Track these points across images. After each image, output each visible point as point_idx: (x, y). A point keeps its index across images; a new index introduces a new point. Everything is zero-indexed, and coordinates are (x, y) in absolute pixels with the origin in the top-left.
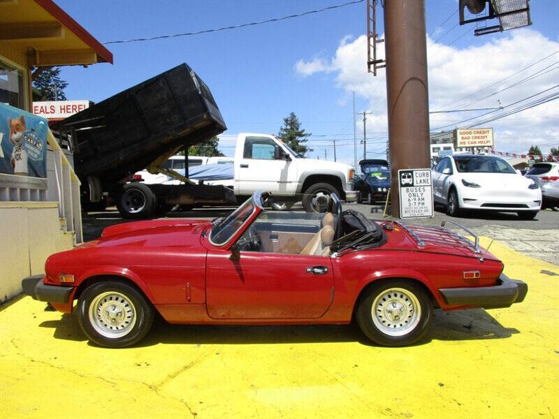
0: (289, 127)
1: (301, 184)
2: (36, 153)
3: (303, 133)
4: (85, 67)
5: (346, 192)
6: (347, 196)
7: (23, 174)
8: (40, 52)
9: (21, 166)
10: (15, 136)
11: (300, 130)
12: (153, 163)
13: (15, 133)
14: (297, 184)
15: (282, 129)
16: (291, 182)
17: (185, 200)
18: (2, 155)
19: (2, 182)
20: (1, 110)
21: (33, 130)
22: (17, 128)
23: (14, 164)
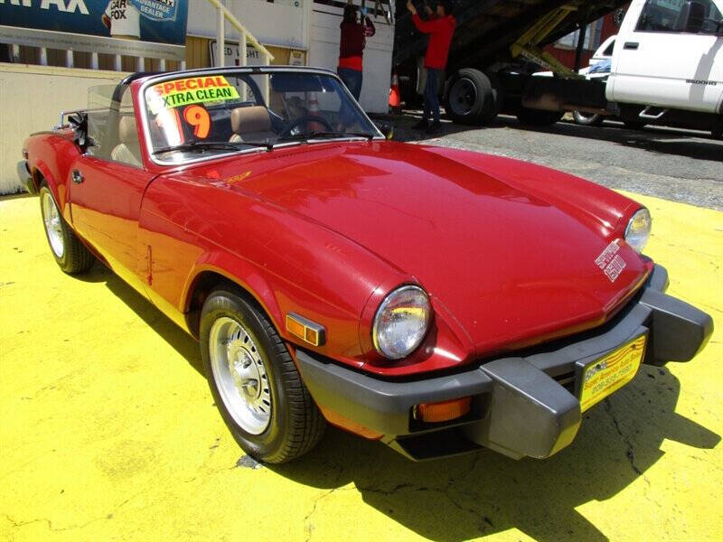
2: (159, 11)
7: (130, 37)
9: (125, 26)
16: (715, 83)
17: (547, 103)
18: (84, 10)
19: (84, 44)
23: (109, 23)
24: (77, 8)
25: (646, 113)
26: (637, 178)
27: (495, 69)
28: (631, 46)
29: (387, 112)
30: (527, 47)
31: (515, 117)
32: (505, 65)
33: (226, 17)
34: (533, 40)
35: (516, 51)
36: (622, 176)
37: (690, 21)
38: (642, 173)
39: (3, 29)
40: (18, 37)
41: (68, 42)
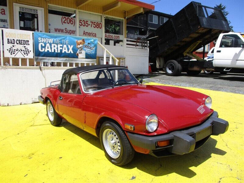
2: (89, 51)
9: (82, 55)
17: (196, 68)
18: (72, 52)
19: (72, 61)
20: (72, 39)
21: (89, 43)
22: (81, 43)
23: (78, 55)
24: (71, 52)
25: (226, 70)
26: (225, 88)
27: (179, 60)
28: (219, 51)
29: (148, 74)
30: (188, 53)
31: (186, 73)
32: (182, 58)
33: (106, 51)
34: (190, 51)
35: (185, 54)
36: (220, 88)
37: (235, 44)
38: (226, 87)
39: (53, 58)
40: (57, 60)
41: (68, 61)
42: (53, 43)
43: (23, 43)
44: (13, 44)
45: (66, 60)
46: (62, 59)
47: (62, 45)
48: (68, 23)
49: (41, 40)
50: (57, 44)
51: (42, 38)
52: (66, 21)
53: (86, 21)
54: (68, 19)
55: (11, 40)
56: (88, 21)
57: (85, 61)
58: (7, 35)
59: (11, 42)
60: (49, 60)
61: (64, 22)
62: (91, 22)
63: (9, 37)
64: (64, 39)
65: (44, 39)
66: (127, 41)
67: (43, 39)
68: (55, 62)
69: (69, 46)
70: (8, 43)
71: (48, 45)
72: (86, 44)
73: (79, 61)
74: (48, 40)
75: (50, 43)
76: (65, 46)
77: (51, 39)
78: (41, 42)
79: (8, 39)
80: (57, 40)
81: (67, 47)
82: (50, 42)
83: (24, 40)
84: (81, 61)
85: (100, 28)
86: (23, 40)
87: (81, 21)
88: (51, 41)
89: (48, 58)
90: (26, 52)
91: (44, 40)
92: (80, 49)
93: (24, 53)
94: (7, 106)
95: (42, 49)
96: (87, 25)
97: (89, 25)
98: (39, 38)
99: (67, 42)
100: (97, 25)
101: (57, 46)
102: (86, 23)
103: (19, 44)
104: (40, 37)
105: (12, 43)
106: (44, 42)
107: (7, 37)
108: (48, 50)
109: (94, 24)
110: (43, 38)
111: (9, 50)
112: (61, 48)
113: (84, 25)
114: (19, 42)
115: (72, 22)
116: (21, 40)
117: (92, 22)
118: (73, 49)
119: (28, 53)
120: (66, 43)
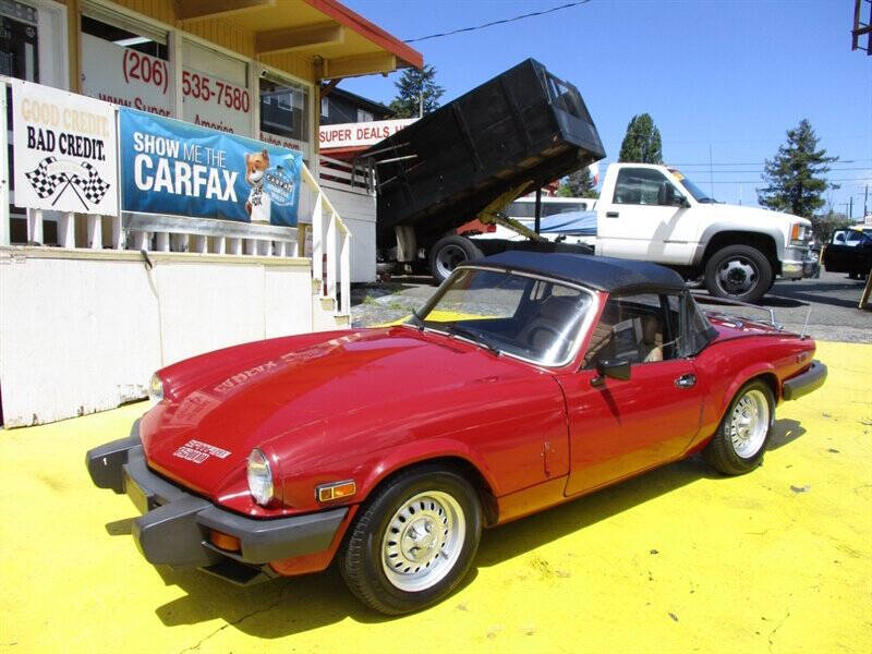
0: (795, 146)
1: (704, 246)
2: (281, 196)
3: (822, 157)
4: (385, 75)
5: (785, 261)
6: (784, 269)
7: (264, 222)
8: (329, 61)
9: (261, 212)
10: (254, 176)
11: (815, 152)
12: (486, 209)
13: (254, 172)
14: (696, 245)
15: (781, 150)
16: (686, 242)
19: (233, 231)
20: (236, 145)
21: (279, 167)
22: (257, 166)
23: (250, 210)
24: (230, 197)
28: (613, 215)
29: (375, 280)
33: (322, 198)
39: (180, 219)
40: (190, 227)
41: (222, 230)
42: (180, 159)
43: (81, 151)
44: (49, 150)
45: (216, 229)
46: (206, 222)
47: (204, 169)
48: (147, 80)
49: (143, 140)
50: (191, 164)
51: (147, 136)
52: (138, 72)
53: (204, 80)
54: (146, 63)
55: (41, 135)
56: (207, 81)
57: (270, 234)
58: (29, 111)
59: (42, 143)
60: (166, 225)
61: (132, 75)
62: (218, 84)
63: (36, 120)
64: (211, 145)
65: (153, 138)
66: (324, 164)
67: (150, 140)
68: (183, 235)
69: (226, 173)
70: (30, 146)
71: (163, 163)
72: (272, 168)
73: (252, 233)
74: (163, 143)
75: (169, 158)
76: (214, 173)
77: (172, 142)
78: (143, 152)
79: (30, 128)
80: (191, 145)
81: (221, 176)
82: (170, 155)
83: (86, 139)
84: (260, 233)
85: (246, 111)
86: (83, 136)
87: (186, 77)
88: (173, 148)
89: (163, 217)
90: (94, 189)
91: (150, 144)
92: (257, 187)
93: (87, 192)
94: (33, 425)
95: (144, 182)
96: (205, 92)
97: (213, 94)
98: (136, 135)
99: (220, 159)
100: (236, 98)
101: (192, 170)
102: (204, 87)
103: (69, 154)
104: (139, 131)
105: (44, 149)
106: (153, 152)
107: (26, 119)
108: (164, 183)
109: (227, 94)
110: (150, 134)
111: (33, 175)
112: (204, 181)
113: (196, 92)
114: (70, 145)
115: (157, 77)
116: (78, 138)
117: (222, 85)
118: (237, 187)
119: (99, 192)
120: (216, 160)
